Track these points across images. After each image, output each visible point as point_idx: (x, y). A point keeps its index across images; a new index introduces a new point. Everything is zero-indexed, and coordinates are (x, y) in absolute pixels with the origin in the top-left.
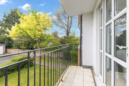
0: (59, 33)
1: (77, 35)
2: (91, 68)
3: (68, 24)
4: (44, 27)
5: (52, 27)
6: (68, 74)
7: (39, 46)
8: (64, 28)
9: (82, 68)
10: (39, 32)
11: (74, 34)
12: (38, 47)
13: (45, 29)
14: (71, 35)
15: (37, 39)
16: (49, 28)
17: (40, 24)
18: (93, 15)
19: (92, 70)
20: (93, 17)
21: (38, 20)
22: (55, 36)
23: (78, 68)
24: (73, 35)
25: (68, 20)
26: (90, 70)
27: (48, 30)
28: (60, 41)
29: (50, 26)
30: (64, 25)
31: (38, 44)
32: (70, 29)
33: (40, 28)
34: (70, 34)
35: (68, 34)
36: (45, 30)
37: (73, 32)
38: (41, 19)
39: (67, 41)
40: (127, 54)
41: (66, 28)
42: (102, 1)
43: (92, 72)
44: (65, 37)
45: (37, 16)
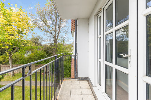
0: (43, 40)
1: (67, 42)
2: (87, 79)
3: (56, 28)
4: (19, 29)
5: (32, 30)
6: (62, 90)
7: (11, 57)
8: (51, 33)
9: (78, 80)
10: (11, 37)
11: (64, 41)
12: (8, 59)
13: (21, 32)
14: (60, 42)
15: (7, 47)
16: (28, 32)
17: (12, 24)
18: (89, 22)
19: (88, 81)
20: (89, 24)
21: (9, 19)
22: (36, 43)
23: (73, 81)
24: (62, 42)
25: (56, 23)
26: (86, 82)
27: (25, 33)
28: (45, 50)
29: (30, 28)
30: (51, 29)
31: (8, 55)
32: (58, 35)
33: (11, 30)
34: (58, 41)
35: (55, 40)
36: (21, 35)
37: (62, 39)
38: (14, 17)
39: (55, 50)
40: (130, 62)
41: (53, 32)
42: (101, 9)
43: (89, 83)
44: (51, 45)
45: (7, 12)
